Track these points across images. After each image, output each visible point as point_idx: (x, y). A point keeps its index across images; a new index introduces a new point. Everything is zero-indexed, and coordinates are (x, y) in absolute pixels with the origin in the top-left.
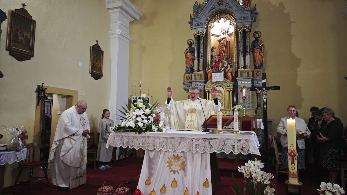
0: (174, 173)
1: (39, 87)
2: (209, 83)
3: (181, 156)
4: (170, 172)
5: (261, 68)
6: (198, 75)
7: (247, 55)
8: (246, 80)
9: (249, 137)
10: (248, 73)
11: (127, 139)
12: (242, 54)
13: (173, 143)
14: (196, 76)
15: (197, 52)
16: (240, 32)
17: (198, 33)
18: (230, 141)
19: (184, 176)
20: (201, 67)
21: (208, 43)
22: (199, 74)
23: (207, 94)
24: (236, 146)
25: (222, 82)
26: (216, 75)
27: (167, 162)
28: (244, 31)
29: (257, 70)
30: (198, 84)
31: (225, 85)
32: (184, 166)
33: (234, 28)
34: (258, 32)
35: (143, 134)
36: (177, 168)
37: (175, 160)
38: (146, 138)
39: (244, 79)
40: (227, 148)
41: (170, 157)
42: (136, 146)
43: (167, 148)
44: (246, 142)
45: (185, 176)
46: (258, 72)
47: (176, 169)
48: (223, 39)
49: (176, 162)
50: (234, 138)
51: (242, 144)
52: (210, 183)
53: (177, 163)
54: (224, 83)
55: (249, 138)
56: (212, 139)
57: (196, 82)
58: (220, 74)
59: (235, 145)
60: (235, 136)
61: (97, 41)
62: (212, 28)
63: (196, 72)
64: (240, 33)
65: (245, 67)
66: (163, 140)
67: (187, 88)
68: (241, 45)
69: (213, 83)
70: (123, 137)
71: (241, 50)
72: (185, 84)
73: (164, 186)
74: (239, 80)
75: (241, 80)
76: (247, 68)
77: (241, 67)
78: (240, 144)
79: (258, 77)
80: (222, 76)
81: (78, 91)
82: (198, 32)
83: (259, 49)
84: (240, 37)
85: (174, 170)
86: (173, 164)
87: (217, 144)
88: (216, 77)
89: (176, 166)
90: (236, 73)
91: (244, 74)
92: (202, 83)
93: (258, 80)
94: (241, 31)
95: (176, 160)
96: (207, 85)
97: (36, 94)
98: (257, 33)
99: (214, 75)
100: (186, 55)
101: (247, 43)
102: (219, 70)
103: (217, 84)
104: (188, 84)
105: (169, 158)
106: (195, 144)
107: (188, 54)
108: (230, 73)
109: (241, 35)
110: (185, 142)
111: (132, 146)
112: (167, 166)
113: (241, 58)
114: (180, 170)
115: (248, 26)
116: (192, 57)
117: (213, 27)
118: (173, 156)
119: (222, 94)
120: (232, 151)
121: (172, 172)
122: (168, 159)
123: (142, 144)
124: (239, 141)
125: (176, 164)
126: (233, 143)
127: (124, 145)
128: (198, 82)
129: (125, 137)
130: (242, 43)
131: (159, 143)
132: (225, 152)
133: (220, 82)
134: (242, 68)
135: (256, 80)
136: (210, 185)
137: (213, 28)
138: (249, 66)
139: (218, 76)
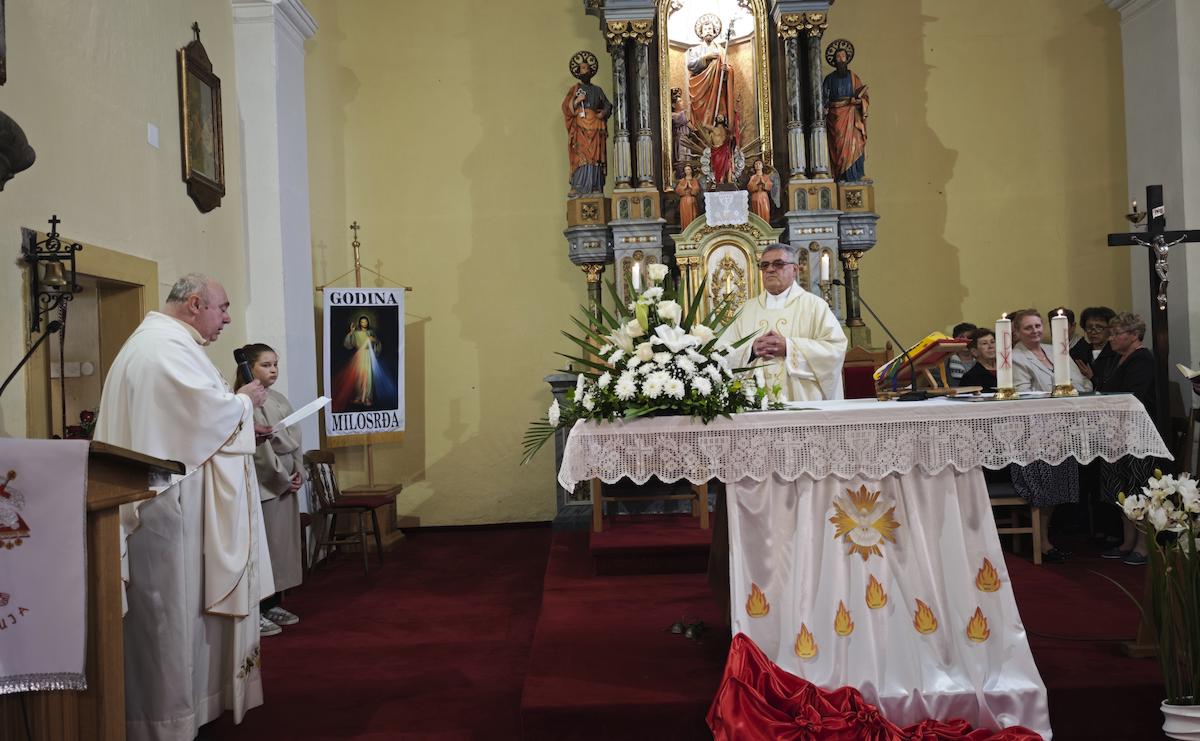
0: (865, 558)
1: (31, 237)
2: (691, 231)
3: (878, 493)
4: (851, 553)
5: (859, 179)
6: (636, 201)
7: (816, 130)
8: (818, 219)
9: (1126, 401)
10: (823, 196)
11: (650, 447)
12: (801, 125)
13: (852, 446)
14: (630, 205)
15: (624, 104)
16: (790, 39)
17: (630, 29)
18: (1063, 423)
19: (896, 561)
20: (645, 168)
21: (661, 74)
22: (641, 196)
23: (683, 273)
24: (1085, 437)
25: (741, 227)
26: (721, 201)
27: (833, 520)
28: (803, 35)
29: (847, 186)
30: (640, 234)
31: (752, 238)
32: (891, 526)
33: (758, 20)
34: (844, 44)
35: (720, 423)
36: (873, 538)
37: (859, 510)
38: (735, 434)
39: (812, 216)
40: (1053, 446)
41: (840, 499)
42: (693, 471)
43: (827, 468)
44: (1115, 422)
45: (902, 561)
46: (854, 192)
47: (869, 539)
48: (709, 60)
49: (864, 516)
50: (1077, 408)
51: (1102, 428)
52: (1003, 572)
53: (867, 519)
54: (747, 231)
55: (1124, 404)
56: (999, 420)
57: (631, 229)
58: (735, 197)
59: (1082, 435)
60: (1081, 402)
61: (196, 28)
62: (671, 13)
63: (625, 188)
64: (790, 43)
65: (810, 173)
66: (810, 437)
67: (589, 250)
68: (795, 86)
69: (707, 233)
70: (629, 440)
71: (795, 107)
72: (580, 234)
73: (843, 611)
74: (795, 220)
75: (801, 220)
76: (817, 176)
77: (796, 170)
78: (1097, 427)
79: (854, 210)
80: (742, 203)
81: (156, 263)
82: (629, 23)
83: (853, 108)
84: (791, 60)
85: (863, 544)
86: (853, 523)
87: (1019, 437)
88: (718, 205)
89: (865, 529)
90: (785, 197)
91: (810, 198)
92: (655, 230)
93: (853, 221)
94: (793, 33)
95: (864, 510)
96: (682, 240)
97: (24, 274)
98: (841, 47)
99: (711, 198)
100: (571, 118)
101: (814, 83)
102: (726, 180)
103: (720, 235)
104: (589, 234)
105: (835, 505)
106: (937, 445)
107: (582, 115)
108: (765, 194)
109: (793, 51)
110: (900, 438)
111: (675, 473)
112: (835, 533)
113: (797, 138)
114: (882, 542)
115: (818, 17)
116: (598, 125)
117: (674, 10)
118: (846, 496)
119: (740, 274)
120: (1072, 453)
121: (857, 556)
122: (834, 509)
123: (717, 461)
124: (1093, 417)
125: (864, 522)
126: (1074, 426)
127: (637, 472)
128: (636, 228)
129: (637, 441)
130: (797, 82)
131: (792, 452)
132: (1047, 461)
133: (731, 226)
134: (802, 176)
135: (847, 222)
136: (1006, 580)
137: (676, 13)
138: (824, 169)
139: (727, 206)
